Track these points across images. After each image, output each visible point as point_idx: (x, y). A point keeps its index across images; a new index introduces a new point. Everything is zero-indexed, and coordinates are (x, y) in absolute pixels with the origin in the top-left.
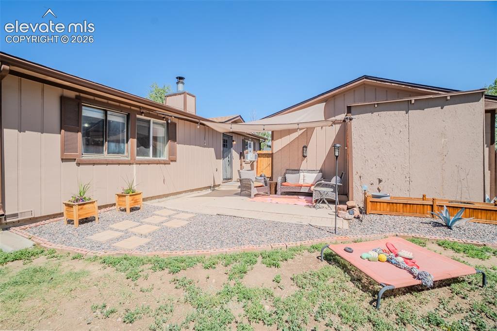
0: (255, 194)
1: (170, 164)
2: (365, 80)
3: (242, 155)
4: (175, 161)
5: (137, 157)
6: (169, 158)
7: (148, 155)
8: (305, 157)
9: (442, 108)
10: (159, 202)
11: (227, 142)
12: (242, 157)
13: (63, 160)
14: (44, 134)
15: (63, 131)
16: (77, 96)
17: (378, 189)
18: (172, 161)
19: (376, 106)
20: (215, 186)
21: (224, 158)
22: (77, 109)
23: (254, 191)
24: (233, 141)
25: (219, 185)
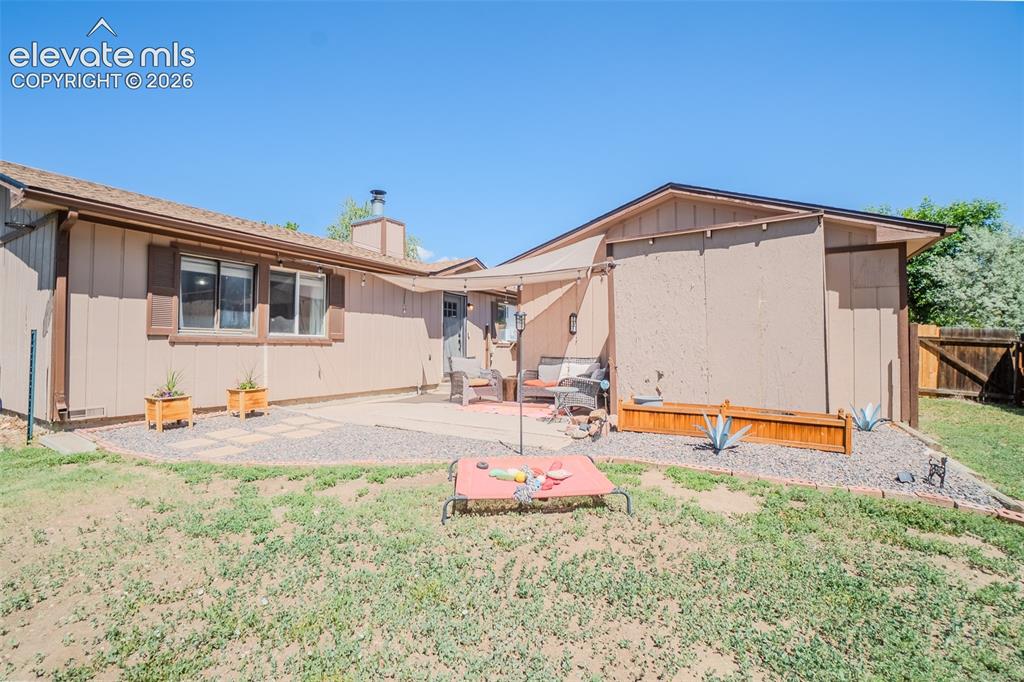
0: (470, 398)
1: (331, 345)
2: (670, 190)
3: (490, 331)
4: (342, 340)
5: (272, 334)
6: (330, 336)
7: (292, 331)
8: (573, 333)
9: (757, 245)
10: (310, 408)
11: (455, 308)
12: (489, 335)
13: (150, 337)
14: (124, 299)
15: (150, 295)
16: (172, 242)
17: (657, 390)
18: (335, 340)
19: (651, 242)
20: (424, 387)
21: (446, 336)
22: (172, 262)
23: (469, 394)
24: (469, 305)
25: (436, 385)
